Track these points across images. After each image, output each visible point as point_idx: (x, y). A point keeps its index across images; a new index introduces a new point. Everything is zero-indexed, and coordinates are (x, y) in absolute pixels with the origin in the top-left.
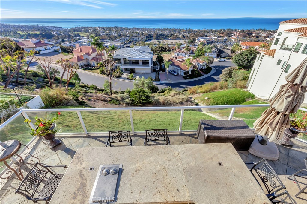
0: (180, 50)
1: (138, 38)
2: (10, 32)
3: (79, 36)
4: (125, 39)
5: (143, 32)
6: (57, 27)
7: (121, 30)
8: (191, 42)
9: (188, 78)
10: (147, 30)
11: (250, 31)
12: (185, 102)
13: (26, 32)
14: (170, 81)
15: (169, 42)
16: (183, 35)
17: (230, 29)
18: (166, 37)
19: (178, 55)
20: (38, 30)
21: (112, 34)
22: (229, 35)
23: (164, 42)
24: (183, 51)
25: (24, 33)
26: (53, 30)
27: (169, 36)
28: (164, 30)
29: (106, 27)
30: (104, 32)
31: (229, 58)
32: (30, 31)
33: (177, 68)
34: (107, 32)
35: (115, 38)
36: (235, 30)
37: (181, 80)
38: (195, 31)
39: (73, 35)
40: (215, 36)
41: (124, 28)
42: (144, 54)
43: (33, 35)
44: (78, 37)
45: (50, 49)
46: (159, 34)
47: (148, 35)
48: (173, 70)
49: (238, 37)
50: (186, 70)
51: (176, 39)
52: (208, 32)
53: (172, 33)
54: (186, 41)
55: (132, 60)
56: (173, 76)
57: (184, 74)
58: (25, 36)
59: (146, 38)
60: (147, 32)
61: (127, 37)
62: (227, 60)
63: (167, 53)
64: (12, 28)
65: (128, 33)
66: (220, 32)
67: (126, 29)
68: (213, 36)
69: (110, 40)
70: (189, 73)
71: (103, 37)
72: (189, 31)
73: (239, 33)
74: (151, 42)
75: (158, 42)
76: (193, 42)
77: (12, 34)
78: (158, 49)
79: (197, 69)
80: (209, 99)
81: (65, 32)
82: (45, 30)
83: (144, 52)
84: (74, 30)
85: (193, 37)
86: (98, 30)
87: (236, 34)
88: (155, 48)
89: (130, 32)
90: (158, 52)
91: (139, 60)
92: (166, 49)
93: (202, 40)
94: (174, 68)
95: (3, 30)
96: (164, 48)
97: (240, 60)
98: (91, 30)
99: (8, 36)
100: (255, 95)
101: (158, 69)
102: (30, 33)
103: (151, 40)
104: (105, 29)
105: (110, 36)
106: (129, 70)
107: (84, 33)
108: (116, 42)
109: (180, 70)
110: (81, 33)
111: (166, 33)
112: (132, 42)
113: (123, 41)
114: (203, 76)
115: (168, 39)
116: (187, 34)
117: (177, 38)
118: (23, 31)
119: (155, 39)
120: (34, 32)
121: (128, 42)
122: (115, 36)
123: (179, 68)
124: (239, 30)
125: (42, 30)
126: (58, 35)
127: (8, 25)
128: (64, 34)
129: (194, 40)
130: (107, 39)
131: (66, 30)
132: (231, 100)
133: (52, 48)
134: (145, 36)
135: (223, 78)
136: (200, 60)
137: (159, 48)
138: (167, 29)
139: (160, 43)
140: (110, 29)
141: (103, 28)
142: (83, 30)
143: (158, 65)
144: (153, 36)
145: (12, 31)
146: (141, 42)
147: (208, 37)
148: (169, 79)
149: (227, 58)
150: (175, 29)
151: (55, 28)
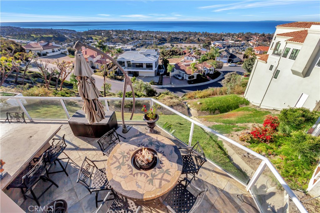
0: (190, 54)
1: (151, 42)
2: (24, 35)
3: (92, 39)
4: (137, 42)
5: (157, 36)
6: (71, 31)
7: (134, 34)
8: (206, 46)
9: (192, 82)
10: (162, 33)
11: (270, 35)
12: (176, 105)
13: (39, 35)
14: (173, 85)
15: (183, 45)
16: (198, 39)
17: (249, 33)
18: (180, 40)
19: (188, 58)
20: (52, 33)
21: (124, 37)
22: (248, 39)
23: (178, 46)
24: (193, 55)
25: (38, 36)
26: (66, 34)
27: (184, 40)
28: (179, 33)
29: (120, 31)
30: (117, 35)
31: (240, 63)
32: (43, 34)
33: (182, 72)
34: (120, 35)
35: (128, 41)
36: (255, 34)
37: (185, 84)
38: (211, 35)
39: (86, 38)
40: (232, 40)
41: (138, 32)
42: (149, 57)
43: (46, 38)
44: (90, 40)
45: (57, 51)
46: (173, 38)
47: (161, 39)
48: (179, 74)
49: (257, 41)
50: (191, 74)
51: (190, 43)
52: (226, 36)
53: (187, 36)
54: (201, 45)
55: (136, 63)
56: (177, 80)
57: (189, 79)
58: (39, 39)
59: (160, 41)
60: (161, 35)
61: (140, 41)
62: (238, 66)
63: (177, 57)
64: (26, 31)
65: (141, 36)
66: (238, 36)
67: (140, 32)
68: (230, 40)
69: (122, 43)
70: (194, 78)
71: (115, 40)
72: (205, 35)
73: (259, 37)
74: (164, 46)
75: (171, 45)
76: (208, 46)
77: (26, 37)
78: (168, 53)
79: (204, 73)
80: (201, 104)
81: (78, 35)
82: (58, 33)
83: (149, 55)
84: (87, 33)
85: (208, 40)
86: (111, 33)
87: (255, 38)
88: (166, 52)
89: (143, 35)
90: (169, 55)
91: (142, 64)
92: (177, 53)
93: (218, 44)
94: (180, 72)
95: (17, 34)
96: (175, 52)
97: (250, 66)
98: (104, 33)
99: (22, 38)
100: (250, 101)
101: (163, 73)
102: (43, 36)
103: (164, 43)
104: (118, 32)
105: (123, 39)
106: (132, 74)
107: (97, 36)
108: (127, 45)
109: (185, 75)
110: (94, 36)
111: (181, 36)
112: (145, 45)
113: (136, 44)
114: (209, 81)
115: (182, 43)
116: (203, 38)
117: (192, 42)
118: (37, 34)
119: (168, 43)
120: (47, 35)
121: (141, 45)
122: (128, 39)
123: (184, 73)
124: (259, 34)
125: (56, 34)
126: (71, 38)
127: (23, 29)
128: (76, 37)
129: (210, 44)
130: (119, 42)
131: (79, 33)
132: (224, 105)
133: (59, 50)
134: (159, 39)
135: (224, 84)
136: (208, 64)
137: (171, 52)
138: (182, 33)
139: (173, 46)
140: (124, 32)
141: (116, 31)
142: (96, 33)
143: (163, 69)
144: (166, 39)
145: (26, 34)
146: (153, 45)
147: (225, 41)
148: (172, 84)
149: (238, 63)
150: (191, 32)
151: (68, 31)
